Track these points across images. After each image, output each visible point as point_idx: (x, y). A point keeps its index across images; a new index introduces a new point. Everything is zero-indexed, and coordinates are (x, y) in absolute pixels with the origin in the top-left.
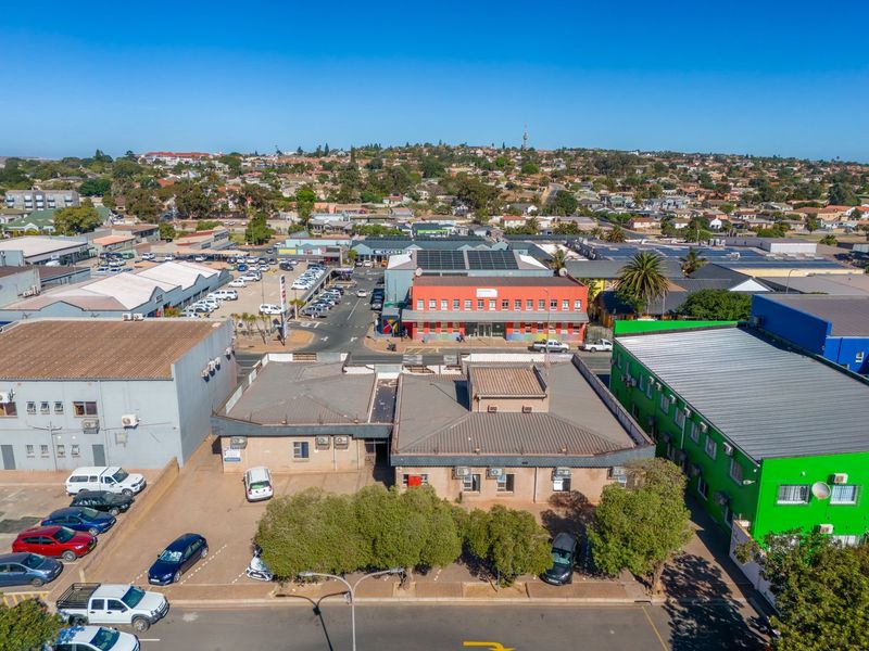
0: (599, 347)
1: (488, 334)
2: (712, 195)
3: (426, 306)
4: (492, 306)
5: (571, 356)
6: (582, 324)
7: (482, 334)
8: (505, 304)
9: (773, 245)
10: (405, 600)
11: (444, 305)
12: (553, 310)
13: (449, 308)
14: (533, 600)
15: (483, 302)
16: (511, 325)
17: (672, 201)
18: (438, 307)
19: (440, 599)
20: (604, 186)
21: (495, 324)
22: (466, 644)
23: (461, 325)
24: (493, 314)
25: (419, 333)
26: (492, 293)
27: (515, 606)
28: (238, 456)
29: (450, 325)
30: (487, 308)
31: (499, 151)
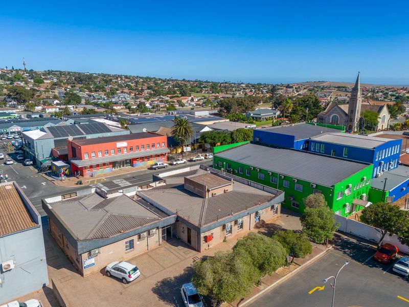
0: (179, 162)
1: (123, 166)
2: (137, 93)
3: (90, 156)
4: (125, 150)
5: (199, 166)
6: (166, 153)
7: (120, 167)
8: (131, 149)
9: (196, 112)
10: (267, 289)
11: (100, 155)
12: (153, 149)
13: (103, 155)
14: (303, 266)
15: (120, 149)
16: (136, 159)
17: (123, 96)
18: (97, 156)
19: (277, 282)
20: (86, 90)
21: (126, 160)
22: (310, 293)
23: (110, 163)
24: (126, 155)
25: (87, 173)
26: (124, 144)
27: (300, 271)
28: (93, 262)
29: (104, 164)
30: (123, 152)
31: (12, 71)
